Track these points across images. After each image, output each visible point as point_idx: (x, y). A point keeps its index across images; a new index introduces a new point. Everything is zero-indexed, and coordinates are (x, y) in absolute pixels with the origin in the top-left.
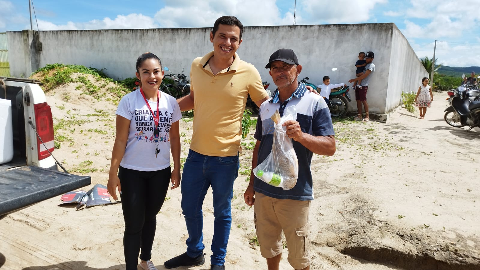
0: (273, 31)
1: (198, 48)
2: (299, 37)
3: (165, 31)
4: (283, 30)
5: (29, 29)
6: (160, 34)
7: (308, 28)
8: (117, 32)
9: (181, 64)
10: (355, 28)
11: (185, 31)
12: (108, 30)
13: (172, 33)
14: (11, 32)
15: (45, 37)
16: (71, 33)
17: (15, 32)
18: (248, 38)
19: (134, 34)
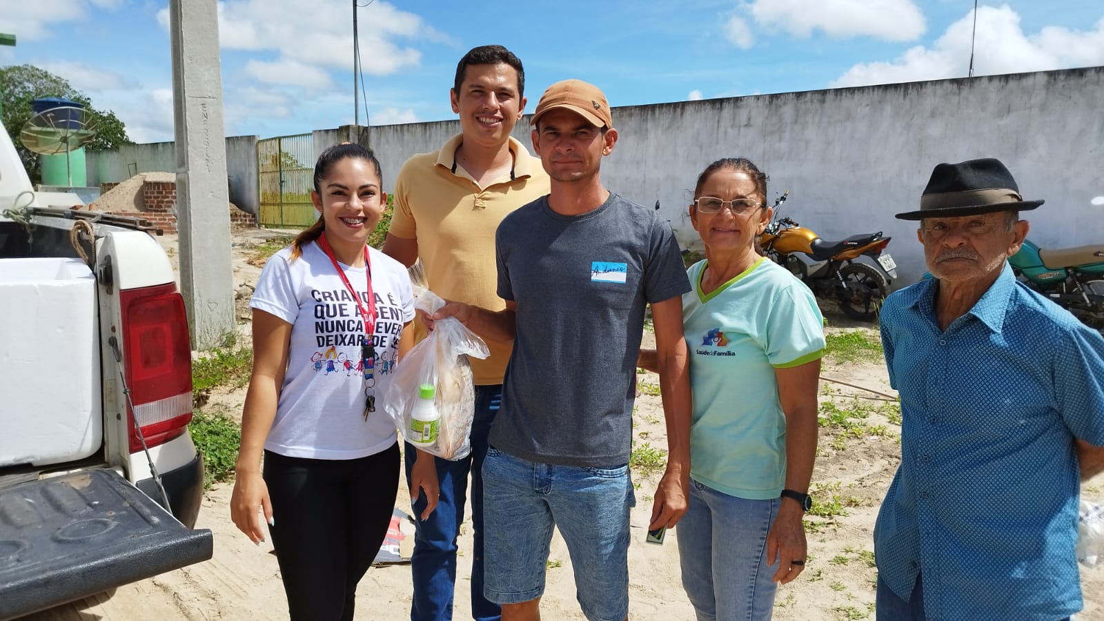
0: (905, 97)
1: (701, 150)
2: (983, 110)
3: (625, 113)
4: (935, 93)
5: (352, 122)
7: (1012, 84)
9: (659, 189)
11: (672, 110)
13: (640, 117)
14: (320, 131)
15: (379, 138)
16: (428, 127)
17: (327, 131)
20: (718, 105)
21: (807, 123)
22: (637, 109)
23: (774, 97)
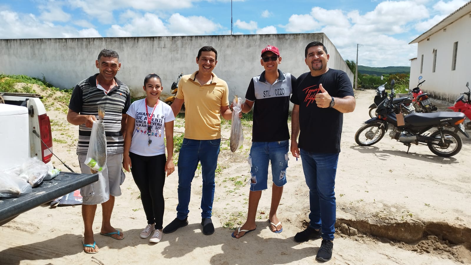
0: (218, 40)
1: (147, 56)
2: (243, 46)
3: (112, 40)
4: (228, 39)
6: (107, 43)
8: (61, 40)
9: (130, 71)
10: (292, 37)
11: (133, 40)
12: (50, 39)
13: (119, 42)
18: (195, 47)
19: (79, 43)
20: (152, 39)
21: (186, 47)
22: (118, 39)
23: (173, 37)
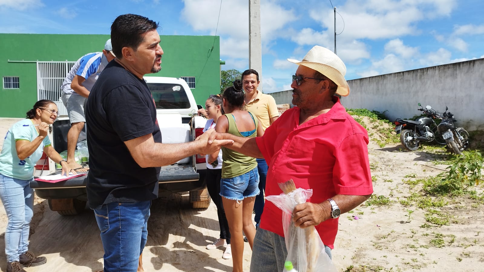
3: (446, 67)
6: (440, 71)
8: (399, 74)
13: (453, 69)
16: (362, 80)
19: (414, 75)
22: (452, 65)
